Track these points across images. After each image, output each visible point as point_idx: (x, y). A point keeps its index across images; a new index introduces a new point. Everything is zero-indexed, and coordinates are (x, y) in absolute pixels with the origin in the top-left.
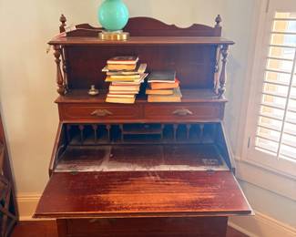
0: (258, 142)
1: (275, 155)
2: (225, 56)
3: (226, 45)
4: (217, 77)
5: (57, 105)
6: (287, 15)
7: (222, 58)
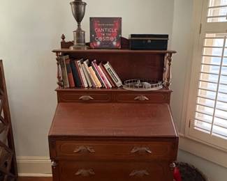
0: (196, 123)
1: (209, 133)
2: (170, 61)
3: (171, 53)
4: (165, 75)
5: (56, 92)
6: (214, 35)
7: (168, 62)
